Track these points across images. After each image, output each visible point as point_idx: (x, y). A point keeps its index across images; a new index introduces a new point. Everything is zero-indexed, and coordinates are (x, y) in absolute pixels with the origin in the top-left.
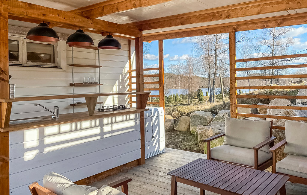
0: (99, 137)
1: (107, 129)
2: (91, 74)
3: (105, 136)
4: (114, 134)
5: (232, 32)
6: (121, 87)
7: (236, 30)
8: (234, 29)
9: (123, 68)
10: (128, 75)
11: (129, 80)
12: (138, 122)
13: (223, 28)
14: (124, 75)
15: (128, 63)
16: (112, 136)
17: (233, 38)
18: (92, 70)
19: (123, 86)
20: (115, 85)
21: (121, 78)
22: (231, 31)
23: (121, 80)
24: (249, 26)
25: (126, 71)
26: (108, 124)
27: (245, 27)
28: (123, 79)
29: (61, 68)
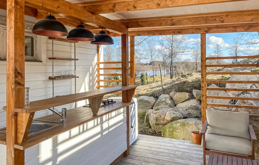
0: (99, 136)
1: (105, 125)
2: (67, 67)
3: (104, 133)
4: (110, 130)
5: (203, 34)
6: (91, 78)
7: (207, 32)
8: (205, 31)
9: (93, 60)
10: (97, 67)
11: (97, 72)
12: (125, 115)
13: (195, 29)
14: (93, 66)
15: (96, 56)
16: (109, 132)
17: (204, 39)
18: (68, 63)
19: (93, 78)
20: (87, 76)
21: (91, 70)
22: (203, 32)
23: (91, 72)
24: (219, 30)
25: (95, 63)
26: (106, 120)
27: (216, 30)
28: (93, 71)
29: (42, 62)
